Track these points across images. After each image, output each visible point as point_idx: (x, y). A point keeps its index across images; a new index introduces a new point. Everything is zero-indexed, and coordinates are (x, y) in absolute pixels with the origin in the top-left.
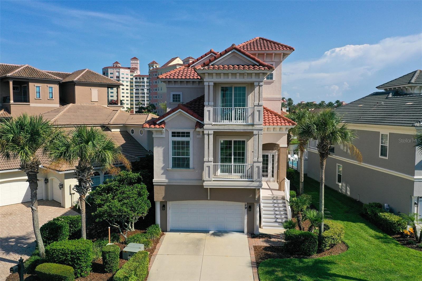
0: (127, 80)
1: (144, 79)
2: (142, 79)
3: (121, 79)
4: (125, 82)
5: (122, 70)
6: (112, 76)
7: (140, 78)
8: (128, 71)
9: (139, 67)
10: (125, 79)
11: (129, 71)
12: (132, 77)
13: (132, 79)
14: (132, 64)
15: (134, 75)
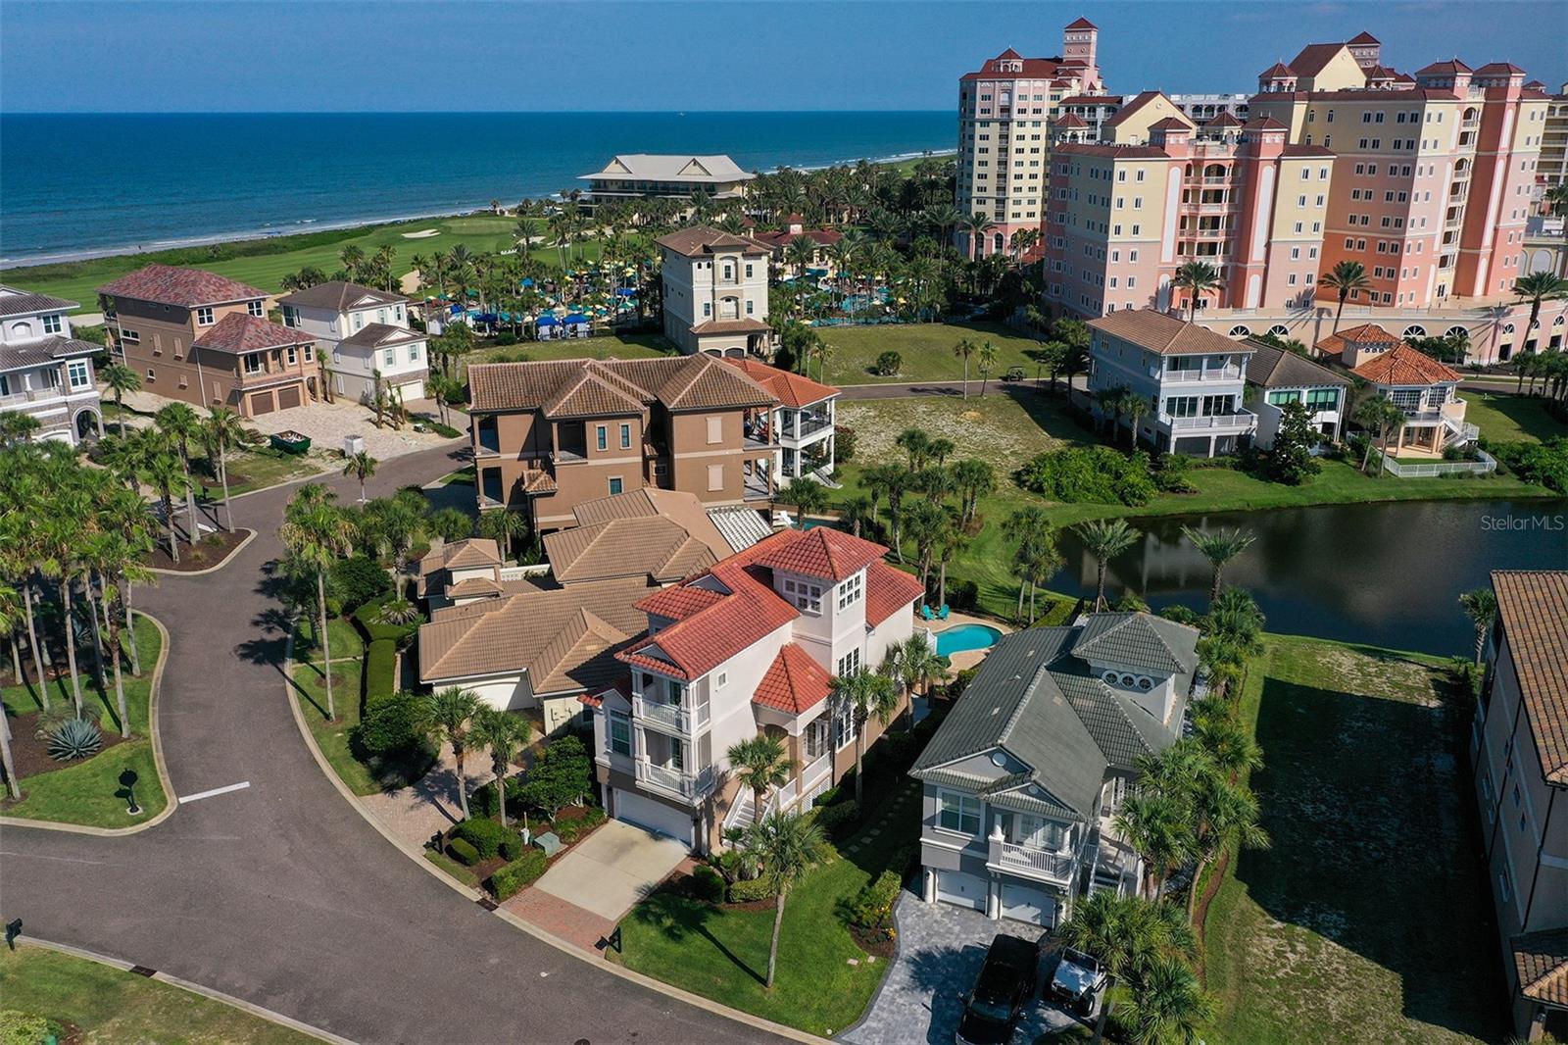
0: (1037, 117)
1: (1094, 111)
2: (1089, 111)
3: (1015, 115)
4: (1029, 124)
5: (1021, 85)
6: (986, 104)
7: (1081, 110)
8: (1042, 85)
9: (1093, 56)
10: (1030, 116)
11: (1048, 83)
12: (1055, 104)
13: (1055, 111)
14: (1066, 48)
15: (1066, 94)
